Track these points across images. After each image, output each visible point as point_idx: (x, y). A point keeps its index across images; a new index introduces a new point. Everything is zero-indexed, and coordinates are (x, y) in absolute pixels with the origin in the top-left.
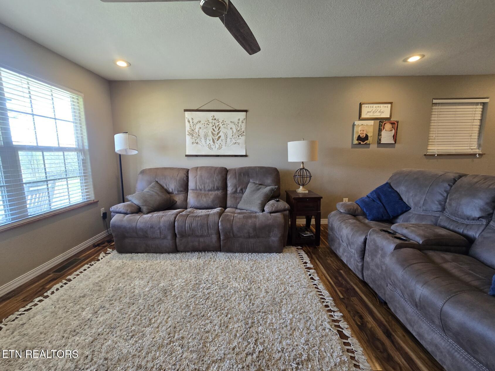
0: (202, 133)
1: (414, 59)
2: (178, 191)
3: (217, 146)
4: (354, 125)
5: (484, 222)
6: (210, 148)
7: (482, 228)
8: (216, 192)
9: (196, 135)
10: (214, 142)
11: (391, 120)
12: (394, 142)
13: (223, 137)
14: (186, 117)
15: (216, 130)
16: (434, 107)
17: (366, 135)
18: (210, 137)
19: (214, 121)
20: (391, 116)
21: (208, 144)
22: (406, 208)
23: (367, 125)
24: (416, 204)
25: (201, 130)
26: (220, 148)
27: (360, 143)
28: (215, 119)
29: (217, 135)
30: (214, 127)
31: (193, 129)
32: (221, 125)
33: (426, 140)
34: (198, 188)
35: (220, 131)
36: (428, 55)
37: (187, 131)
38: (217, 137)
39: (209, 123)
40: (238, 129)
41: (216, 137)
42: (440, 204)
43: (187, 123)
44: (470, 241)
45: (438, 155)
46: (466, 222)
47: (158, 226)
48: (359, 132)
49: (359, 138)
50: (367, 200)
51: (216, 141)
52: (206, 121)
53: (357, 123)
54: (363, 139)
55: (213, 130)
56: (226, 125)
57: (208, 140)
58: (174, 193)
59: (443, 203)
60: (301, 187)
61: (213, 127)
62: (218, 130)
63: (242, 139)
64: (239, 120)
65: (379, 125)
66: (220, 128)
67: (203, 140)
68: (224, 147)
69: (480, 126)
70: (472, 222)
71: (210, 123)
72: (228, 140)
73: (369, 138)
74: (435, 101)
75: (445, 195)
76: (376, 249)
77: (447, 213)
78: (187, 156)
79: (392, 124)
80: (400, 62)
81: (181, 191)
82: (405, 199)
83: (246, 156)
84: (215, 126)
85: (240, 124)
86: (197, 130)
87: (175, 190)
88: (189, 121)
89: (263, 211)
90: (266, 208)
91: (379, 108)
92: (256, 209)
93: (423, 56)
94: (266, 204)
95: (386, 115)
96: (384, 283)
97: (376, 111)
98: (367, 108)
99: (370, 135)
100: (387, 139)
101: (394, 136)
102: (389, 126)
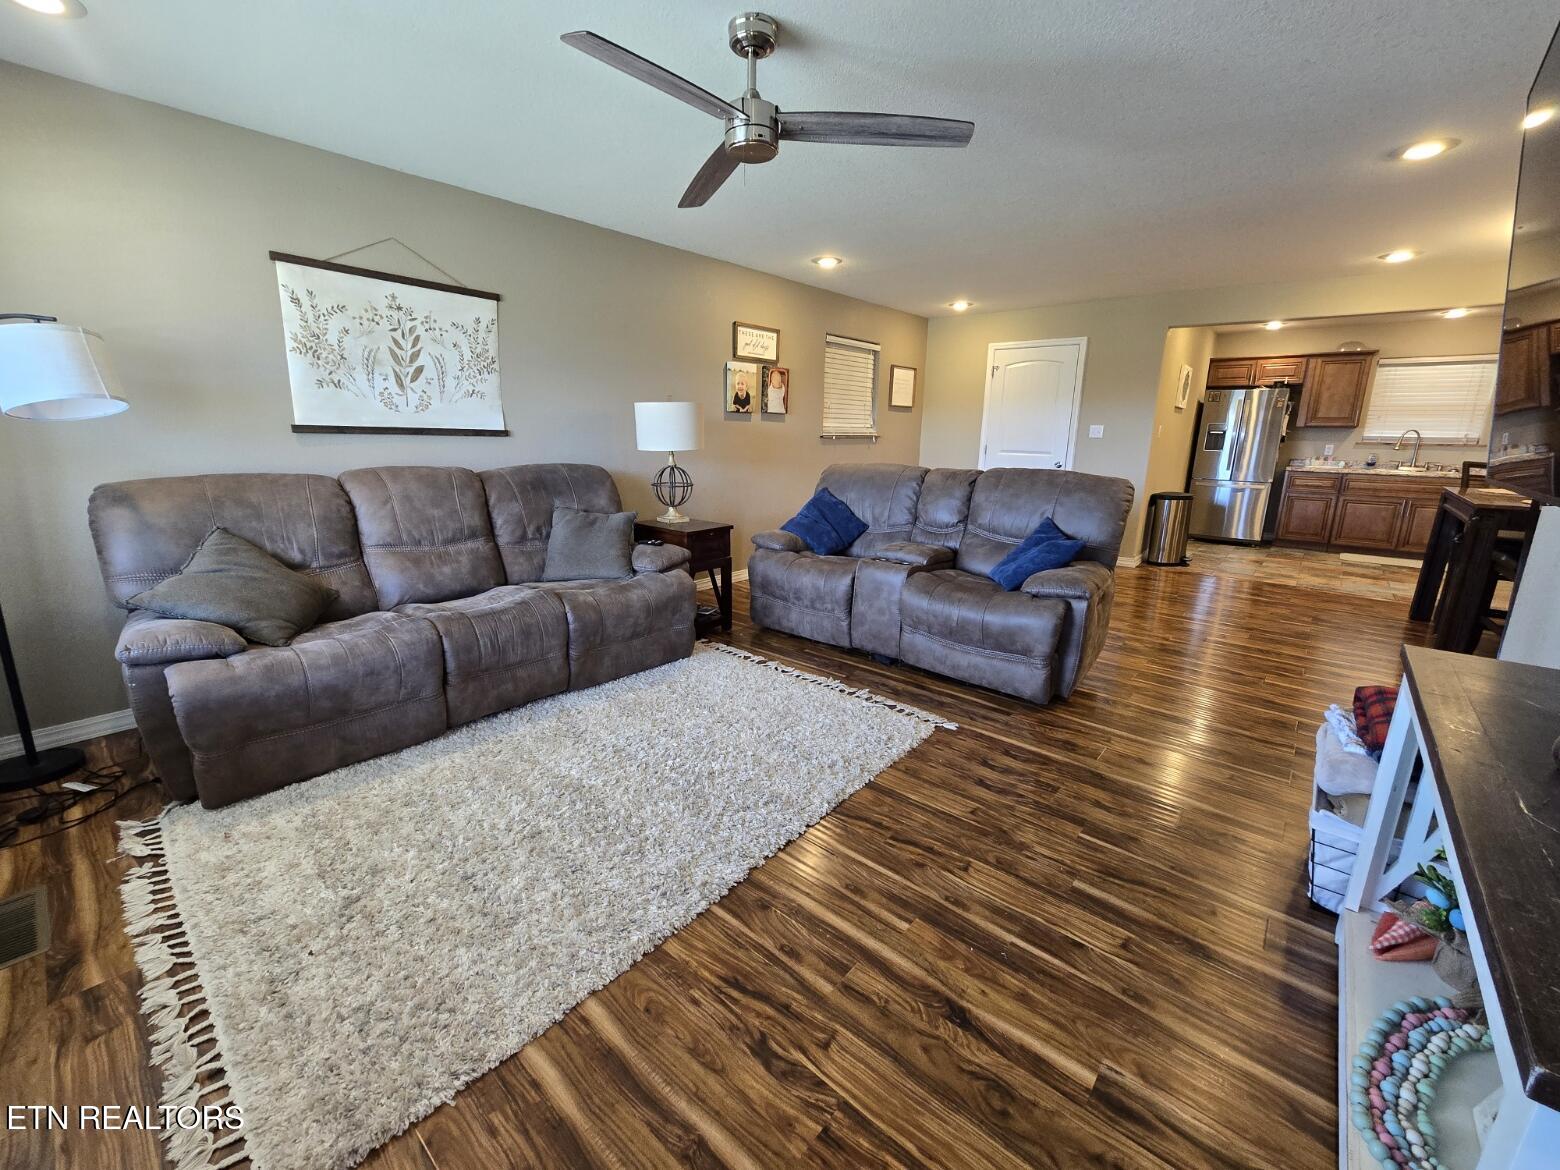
0: (354, 348)
1: (828, 263)
2: (329, 556)
3: (414, 399)
4: (726, 369)
5: (961, 527)
6: (389, 404)
7: (962, 536)
8: (470, 545)
9: (331, 356)
10: (401, 385)
12: (784, 412)
13: (430, 372)
14: (281, 281)
15: (407, 344)
16: (827, 350)
18: (388, 366)
19: (396, 314)
21: (379, 388)
22: (862, 528)
24: (875, 519)
25: (347, 339)
26: (424, 405)
27: (738, 411)
28: (399, 308)
29: (411, 361)
30: (398, 335)
31: (317, 331)
32: (420, 331)
33: (818, 411)
34: (405, 537)
35: (419, 351)
36: (846, 262)
37: (287, 335)
38: (411, 370)
39: (377, 319)
40: (478, 350)
41: (408, 369)
42: (911, 513)
43: (287, 307)
44: (955, 552)
45: (837, 438)
46: (944, 531)
47: (392, 665)
48: (736, 386)
49: (737, 400)
50: (805, 521)
51: (407, 381)
52: (366, 311)
53: (733, 365)
54: (742, 401)
55: (396, 342)
56: (437, 332)
57: (378, 379)
58: (314, 565)
59: (913, 510)
60: (671, 509)
61: (393, 334)
62: (414, 346)
63: (490, 383)
64: (478, 321)
66: (417, 339)
67: (361, 375)
68: (435, 403)
69: (873, 388)
70: (950, 530)
71: (382, 317)
72: (450, 382)
73: (751, 401)
74: (830, 338)
75: (915, 499)
76: (878, 588)
77: (920, 525)
78: (297, 429)
79: (782, 373)
80: (807, 262)
81: (341, 555)
82: (858, 513)
83: (505, 433)
84: (399, 331)
85: (482, 334)
86: (332, 338)
87: (315, 553)
88: (296, 301)
89: (635, 572)
90: (637, 565)
91: (760, 339)
92: (614, 570)
93: (840, 261)
94: (631, 555)
95: (771, 355)
96: (895, 631)
97: (759, 344)
98: (745, 336)
99: (752, 394)
100: (775, 404)
101: (785, 400)
102: (776, 378)
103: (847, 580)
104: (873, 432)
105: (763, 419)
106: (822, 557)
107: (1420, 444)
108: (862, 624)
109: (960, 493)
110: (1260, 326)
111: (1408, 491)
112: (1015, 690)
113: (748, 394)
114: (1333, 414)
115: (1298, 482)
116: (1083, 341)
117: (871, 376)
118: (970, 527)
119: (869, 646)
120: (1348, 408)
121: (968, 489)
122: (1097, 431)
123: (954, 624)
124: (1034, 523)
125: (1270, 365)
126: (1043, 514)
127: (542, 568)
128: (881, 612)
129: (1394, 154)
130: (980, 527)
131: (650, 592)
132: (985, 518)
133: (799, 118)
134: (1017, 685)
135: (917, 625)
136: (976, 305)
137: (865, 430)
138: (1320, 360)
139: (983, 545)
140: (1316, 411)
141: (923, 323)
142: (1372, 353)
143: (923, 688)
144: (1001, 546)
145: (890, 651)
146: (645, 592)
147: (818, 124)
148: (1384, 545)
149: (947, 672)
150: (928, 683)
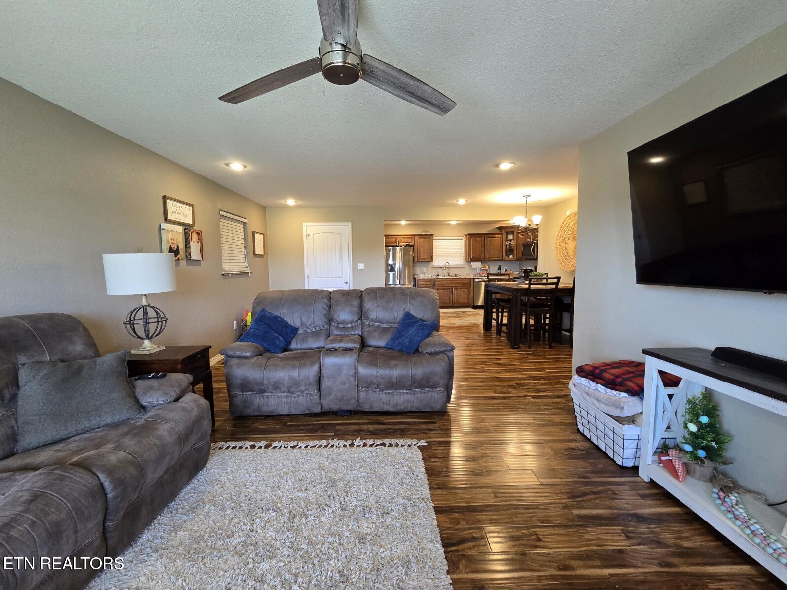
1: (237, 166)
4: (160, 229)
5: (360, 322)
7: (361, 326)
11: (194, 228)
12: (201, 259)
16: (221, 220)
17: (177, 246)
20: (194, 222)
22: (295, 331)
23: (176, 231)
24: (302, 323)
33: (219, 259)
36: (249, 168)
42: (326, 318)
44: (361, 337)
45: (232, 274)
46: (350, 325)
48: (170, 241)
49: (170, 250)
53: (164, 225)
54: (174, 251)
59: (328, 316)
60: (147, 341)
65: (185, 233)
69: (245, 244)
70: (354, 324)
73: (180, 251)
74: (222, 213)
75: (328, 309)
76: (337, 370)
77: (334, 324)
79: (198, 233)
80: (221, 164)
82: (290, 321)
89: (144, 408)
90: (144, 401)
91: (182, 209)
92: (124, 412)
93: (245, 167)
94: (134, 393)
95: (189, 221)
96: (354, 393)
97: (180, 212)
98: (172, 206)
99: (180, 247)
100: (195, 255)
101: (201, 250)
102: (195, 236)
103: (315, 368)
104: (246, 270)
105: (187, 265)
106: (280, 355)
107: (449, 267)
108: (330, 394)
109: (356, 303)
110: (398, 222)
111: (452, 284)
112: (431, 407)
113: (178, 247)
114: (425, 257)
115: (420, 283)
116: (350, 224)
117: (243, 237)
118: (366, 322)
119: (335, 407)
120: (429, 255)
121: (360, 300)
122: (361, 266)
123: (395, 380)
124: (399, 315)
125: (403, 238)
126: (404, 309)
127: (13, 438)
128: (343, 383)
129: (497, 165)
130: (372, 320)
131: (176, 423)
132: (373, 316)
133: (376, 64)
134: (432, 405)
135: (369, 384)
136: (299, 202)
137: (244, 269)
138: (418, 237)
139: (376, 331)
140: (420, 256)
141: (264, 209)
142: (432, 235)
143: (383, 424)
144: (385, 330)
145: (351, 406)
146: (172, 425)
147: (384, 72)
148: (449, 304)
149: (391, 409)
150: (381, 419)
